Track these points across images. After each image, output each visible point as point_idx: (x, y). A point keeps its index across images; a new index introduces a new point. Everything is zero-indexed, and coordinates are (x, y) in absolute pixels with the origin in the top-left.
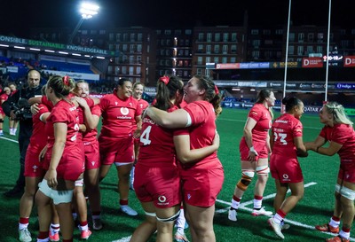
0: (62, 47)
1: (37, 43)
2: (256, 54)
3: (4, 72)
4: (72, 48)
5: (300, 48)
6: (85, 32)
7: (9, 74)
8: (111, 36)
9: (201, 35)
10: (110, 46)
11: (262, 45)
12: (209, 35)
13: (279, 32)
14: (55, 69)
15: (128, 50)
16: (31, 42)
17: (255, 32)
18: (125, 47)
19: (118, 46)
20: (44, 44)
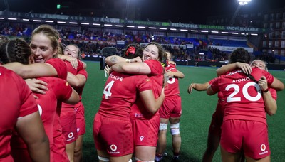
0: (223, 28)
1: (205, 27)
3: (185, 48)
4: (230, 28)
6: (246, 16)
8: (266, 17)
14: (218, 45)
15: (281, 27)
16: (201, 26)
18: (278, 25)
19: (271, 25)
20: (210, 27)
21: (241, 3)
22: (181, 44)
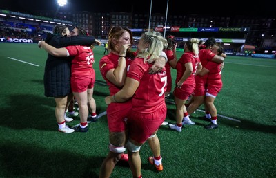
0: (51, 19)
1: (39, 17)
2: (136, 25)
3: (25, 30)
4: (56, 20)
5: (154, 23)
6: (61, 13)
7: (27, 32)
8: (74, 15)
9: (113, 16)
10: (74, 20)
11: (139, 21)
12: (117, 16)
13: (146, 16)
15: (82, 22)
16: (36, 17)
17: (136, 15)
18: (81, 21)
19: (77, 20)
21: (60, 5)
22: (21, 27)
